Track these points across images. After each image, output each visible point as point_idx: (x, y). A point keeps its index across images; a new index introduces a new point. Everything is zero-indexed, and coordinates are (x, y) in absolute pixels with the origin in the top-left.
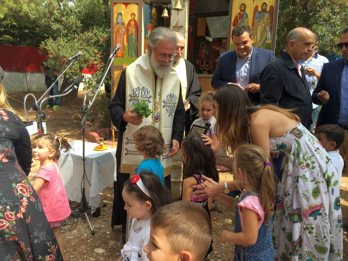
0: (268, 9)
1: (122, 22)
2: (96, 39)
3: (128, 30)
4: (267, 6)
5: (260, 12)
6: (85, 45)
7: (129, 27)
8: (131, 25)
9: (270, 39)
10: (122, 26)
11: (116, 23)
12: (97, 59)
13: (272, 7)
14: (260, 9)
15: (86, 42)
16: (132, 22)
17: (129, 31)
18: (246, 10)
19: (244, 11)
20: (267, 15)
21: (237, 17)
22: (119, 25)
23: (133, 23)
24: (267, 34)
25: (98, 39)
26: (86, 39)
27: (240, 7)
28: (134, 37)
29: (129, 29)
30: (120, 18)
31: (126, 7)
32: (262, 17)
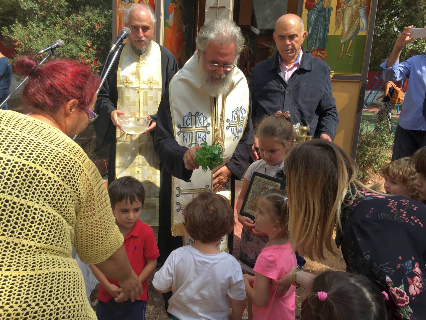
2: (89, 25)
6: (71, 34)
9: (365, 29)
12: (90, 55)
15: (74, 30)
24: (361, 21)
25: (91, 25)
26: (75, 26)
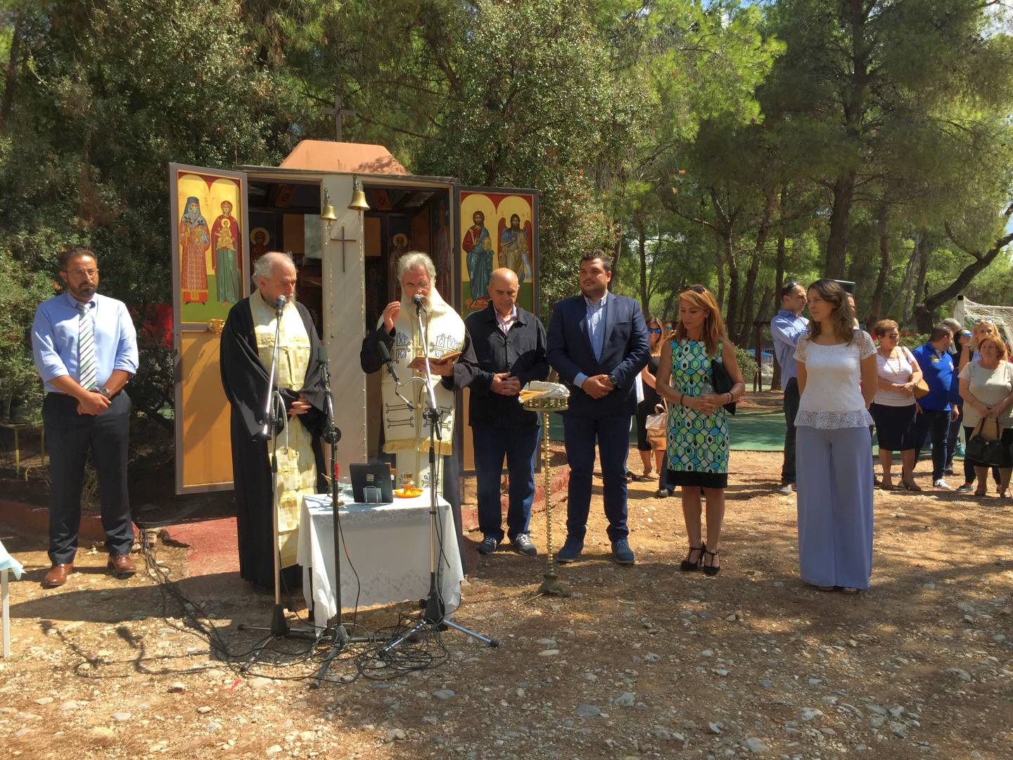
0: (522, 226)
1: (199, 219)
3: (214, 239)
4: (519, 221)
5: (509, 230)
7: (219, 232)
8: (221, 227)
10: (199, 229)
11: (184, 219)
13: (527, 223)
14: (508, 225)
16: (224, 220)
17: (217, 242)
18: (485, 222)
19: (481, 224)
20: (521, 236)
21: (468, 233)
22: (193, 226)
23: (226, 224)
24: (525, 268)
27: (474, 217)
28: (230, 256)
29: (218, 237)
30: (195, 209)
31: (209, 186)
32: (514, 239)
